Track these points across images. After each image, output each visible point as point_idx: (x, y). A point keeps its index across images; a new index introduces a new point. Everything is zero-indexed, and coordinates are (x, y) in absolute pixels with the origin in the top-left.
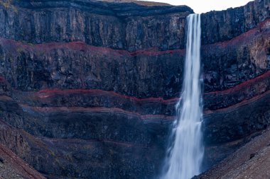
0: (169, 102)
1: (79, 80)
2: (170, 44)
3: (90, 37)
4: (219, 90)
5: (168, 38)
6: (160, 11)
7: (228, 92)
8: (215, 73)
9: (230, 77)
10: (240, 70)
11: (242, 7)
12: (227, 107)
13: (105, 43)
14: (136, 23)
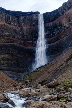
0: (34, 42)
1: (3, 34)
2: (33, 24)
3: (7, 21)
4: (51, 37)
5: (33, 22)
6: (30, 13)
7: (54, 37)
8: (49, 32)
9: (54, 32)
10: (58, 29)
11: (57, 9)
12: (54, 42)
13: (12, 24)
14: (22, 18)
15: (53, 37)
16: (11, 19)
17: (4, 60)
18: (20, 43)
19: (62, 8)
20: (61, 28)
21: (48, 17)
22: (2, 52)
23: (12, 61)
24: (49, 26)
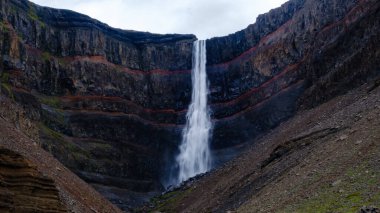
0: (179, 113)
1: (100, 88)
2: (180, 65)
3: (111, 56)
4: (223, 101)
5: (179, 60)
6: (170, 39)
7: (233, 102)
8: (219, 88)
9: (233, 90)
10: (244, 82)
12: (231, 115)
13: (124, 63)
14: (150, 49)
15: (228, 100)
16: (121, 50)
17: (98, 157)
18: (142, 115)
19: (256, 28)
20: (251, 79)
21: (218, 49)
22: (95, 136)
23: (118, 159)
24: (221, 72)
